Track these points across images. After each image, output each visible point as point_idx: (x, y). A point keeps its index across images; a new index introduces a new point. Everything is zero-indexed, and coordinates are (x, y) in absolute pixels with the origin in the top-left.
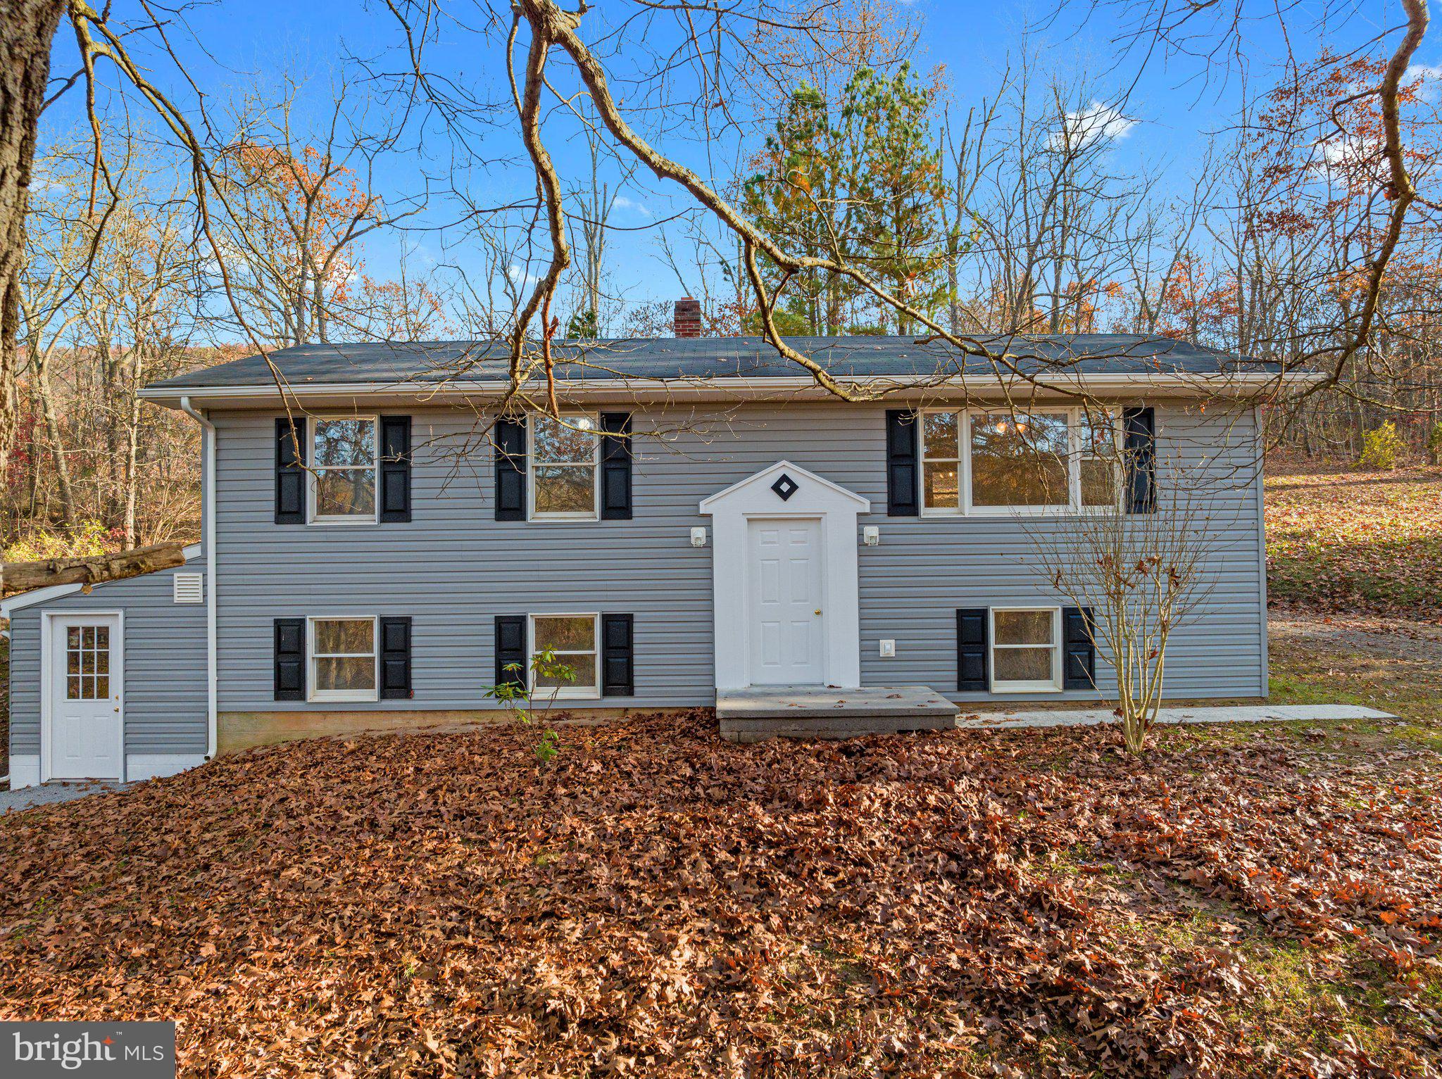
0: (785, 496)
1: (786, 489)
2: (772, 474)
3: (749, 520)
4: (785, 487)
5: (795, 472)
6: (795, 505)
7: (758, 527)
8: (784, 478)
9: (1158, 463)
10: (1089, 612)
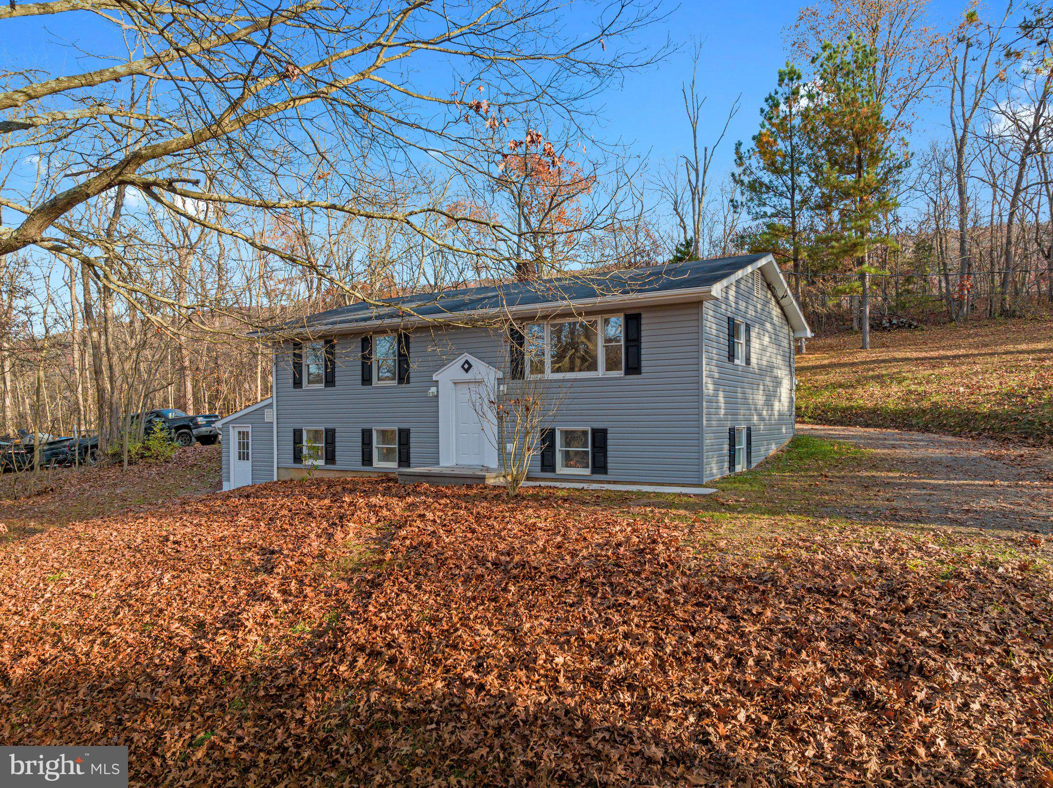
0: (467, 371)
1: (467, 366)
2: (460, 361)
3: (455, 383)
4: (466, 366)
5: (472, 360)
6: (470, 376)
7: (459, 386)
8: (467, 362)
9: (643, 346)
10: (604, 431)
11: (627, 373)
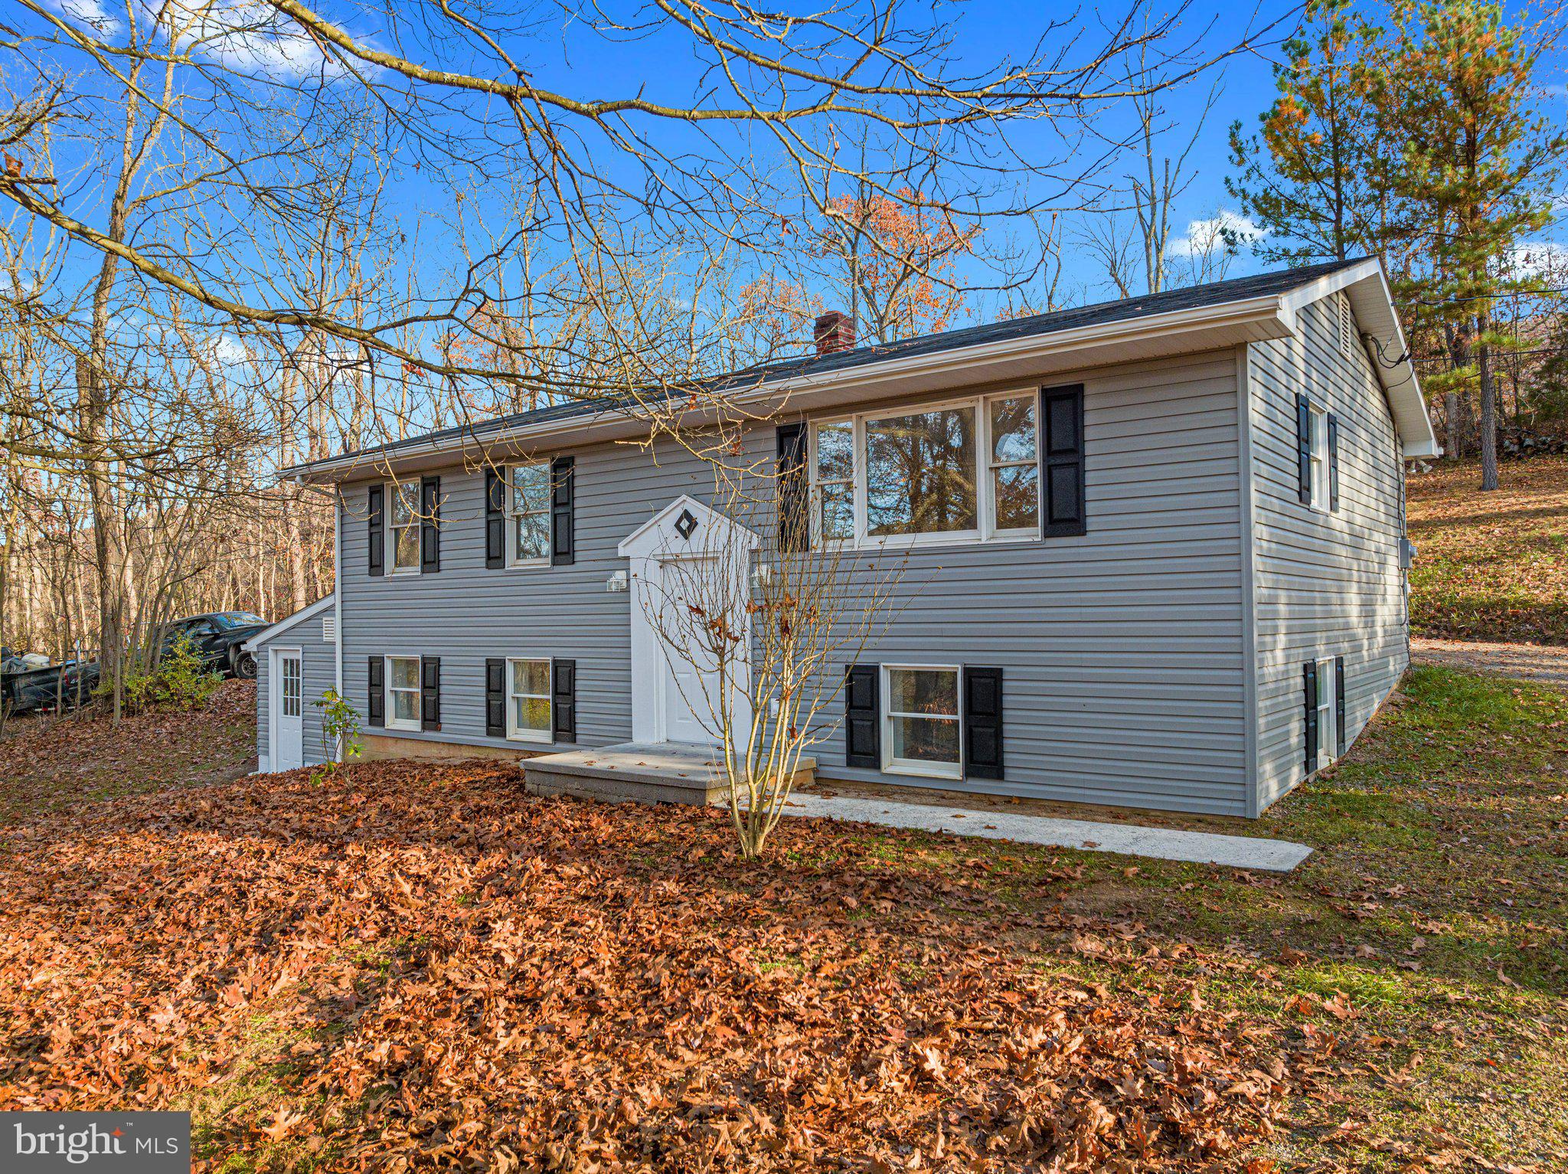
0: (686, 534)
1: (687, 525)
2: (673, 512)
3: (663, 562)
5: (696, 510)
6: (692, 545)
7: (671, 569)
8: (687, 515)
9: (1089, 464)
10: (995, 675)
11: (1048, 534)
